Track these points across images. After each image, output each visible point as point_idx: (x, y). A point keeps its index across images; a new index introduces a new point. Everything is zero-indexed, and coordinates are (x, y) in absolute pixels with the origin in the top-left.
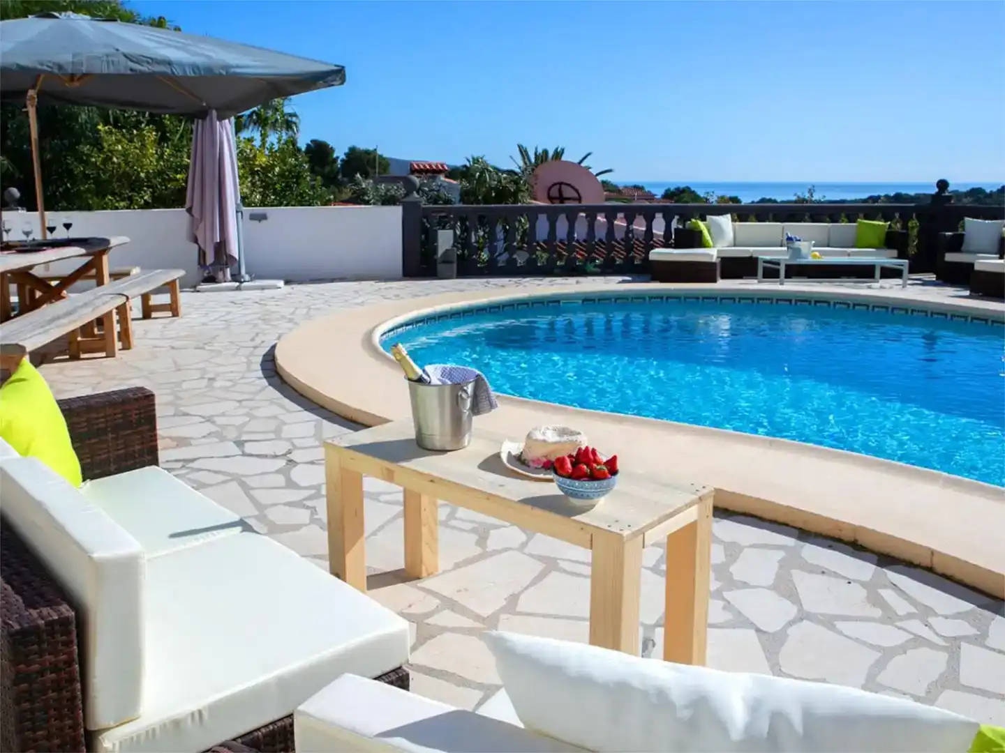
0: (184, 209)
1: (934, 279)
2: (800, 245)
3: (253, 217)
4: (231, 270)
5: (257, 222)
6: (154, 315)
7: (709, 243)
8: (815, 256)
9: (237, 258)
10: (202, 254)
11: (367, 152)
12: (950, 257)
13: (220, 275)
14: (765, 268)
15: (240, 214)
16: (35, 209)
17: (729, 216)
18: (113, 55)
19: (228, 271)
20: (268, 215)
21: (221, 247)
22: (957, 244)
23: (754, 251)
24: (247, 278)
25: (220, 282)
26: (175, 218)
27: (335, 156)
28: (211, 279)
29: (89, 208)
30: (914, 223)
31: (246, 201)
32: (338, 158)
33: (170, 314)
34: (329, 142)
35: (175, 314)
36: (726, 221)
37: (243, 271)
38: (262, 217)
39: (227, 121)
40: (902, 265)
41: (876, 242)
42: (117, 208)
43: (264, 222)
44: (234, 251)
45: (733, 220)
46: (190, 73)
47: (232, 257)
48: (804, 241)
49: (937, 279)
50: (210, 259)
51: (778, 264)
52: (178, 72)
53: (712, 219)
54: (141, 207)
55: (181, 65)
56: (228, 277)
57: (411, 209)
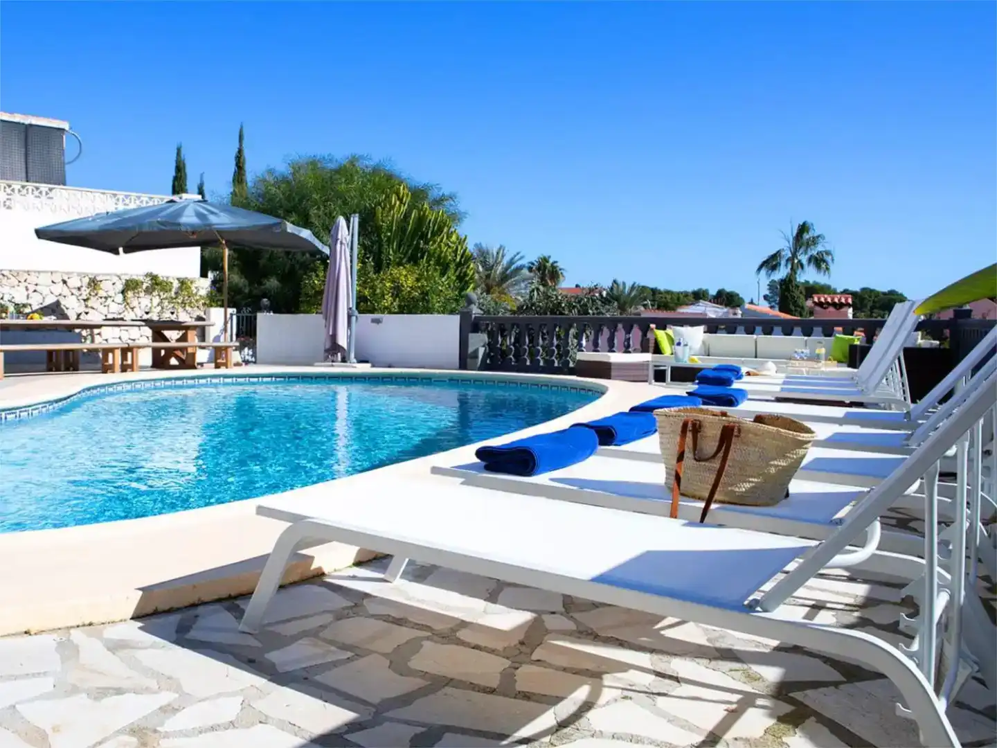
3: (374, 321)
4: (341, 355)
5: (375, 324)
9: (346, 347)
13: (334, 357)
15: (353, 318)
19: (339, 354)
20: (384, 320)
21: (334, 337)
24: (355, 361)
37: (352, 355)
38: (377, 321)
43: (380, 324)
44: (344, 344)
47: (343, 348)
56: (339, 359)
57: (465, 317)
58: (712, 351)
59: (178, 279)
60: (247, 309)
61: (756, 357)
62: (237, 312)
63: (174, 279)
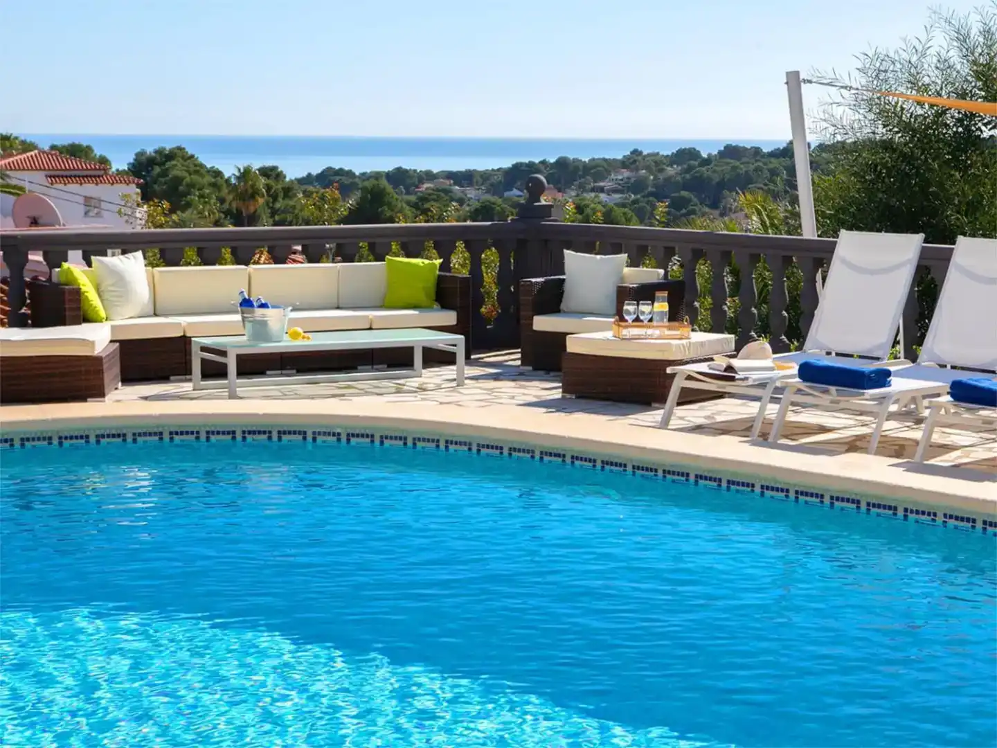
1: (519, 363)
2: (264, 316)
7: (97, 312)
8: (295, 336)
12: (542, 323)
14: (204, 362)
17: (139, 254)
22: (552, 300)
23: (190, 324)
30: (491, 256)
36: (133, 266)
40: (455, 345)
41: (422, 297)
45: (151, 264)
48: (274, 307)
49: (523, 364)
51: (223, 353)
53: (102, 262)
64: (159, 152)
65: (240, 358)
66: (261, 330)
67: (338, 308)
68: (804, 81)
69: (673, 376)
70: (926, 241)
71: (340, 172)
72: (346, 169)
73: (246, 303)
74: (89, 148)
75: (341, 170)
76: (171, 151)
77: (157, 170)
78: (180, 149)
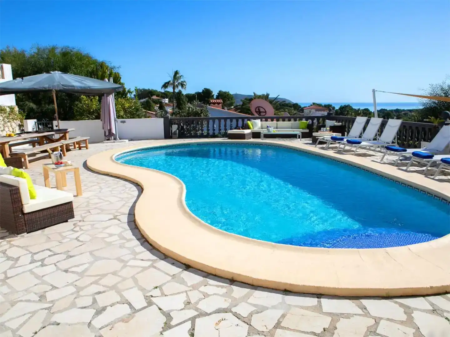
0: (100, 120)
2: (270, 129)
3: (122, 122)
5: (123, 123)
6: (82, 149)
8: (274, 132)
9: (115, 134)
10: (105, 132)
11: (225, 93)
13: (111, 139)
15: (116, 121)
16: (56, 120)
18: (59, 85)
19: (113, 137)
20: (126, 121)
21: (110, 130)
24: (119, 139)
25: (110, 140)
26: (98, 122)
27: (213, 94)
28: (109, 140)
29: (77, 120)
31: (118, 117)
32: (214, 95)
33: (85, 148)
34: (210, 89)
35: (87, 148)
37: (117, 137)
38: (124, 122)
39: (111, 95)
42: (85, 120)
43: (125, 123)
44: (114, 132)
46: (79, 88)
47: (114, 134)
50: (107, 134)
52: (76, 88)
54: (92, 119)
55: (77, 87)
56: (113, 139)
57: (166, 119)
58: (263, 127)
59: (9, 107)
60: (45, 119)
61: (277, 128)
62: (37, 121)
63: (7, 107)
64: (345, 106)
65: (264, 135)
66: (269, 131)
67: (292, 129)
68: (376, 91)
69: (318, 139)
70: (368, 118)
71: (384, 110)
72: (386, 109)
73: (268, 127)
74: (331, 105)
75: (384, 109)
76: (347, 105)
77: (344, 109)
78: (349, 105)
